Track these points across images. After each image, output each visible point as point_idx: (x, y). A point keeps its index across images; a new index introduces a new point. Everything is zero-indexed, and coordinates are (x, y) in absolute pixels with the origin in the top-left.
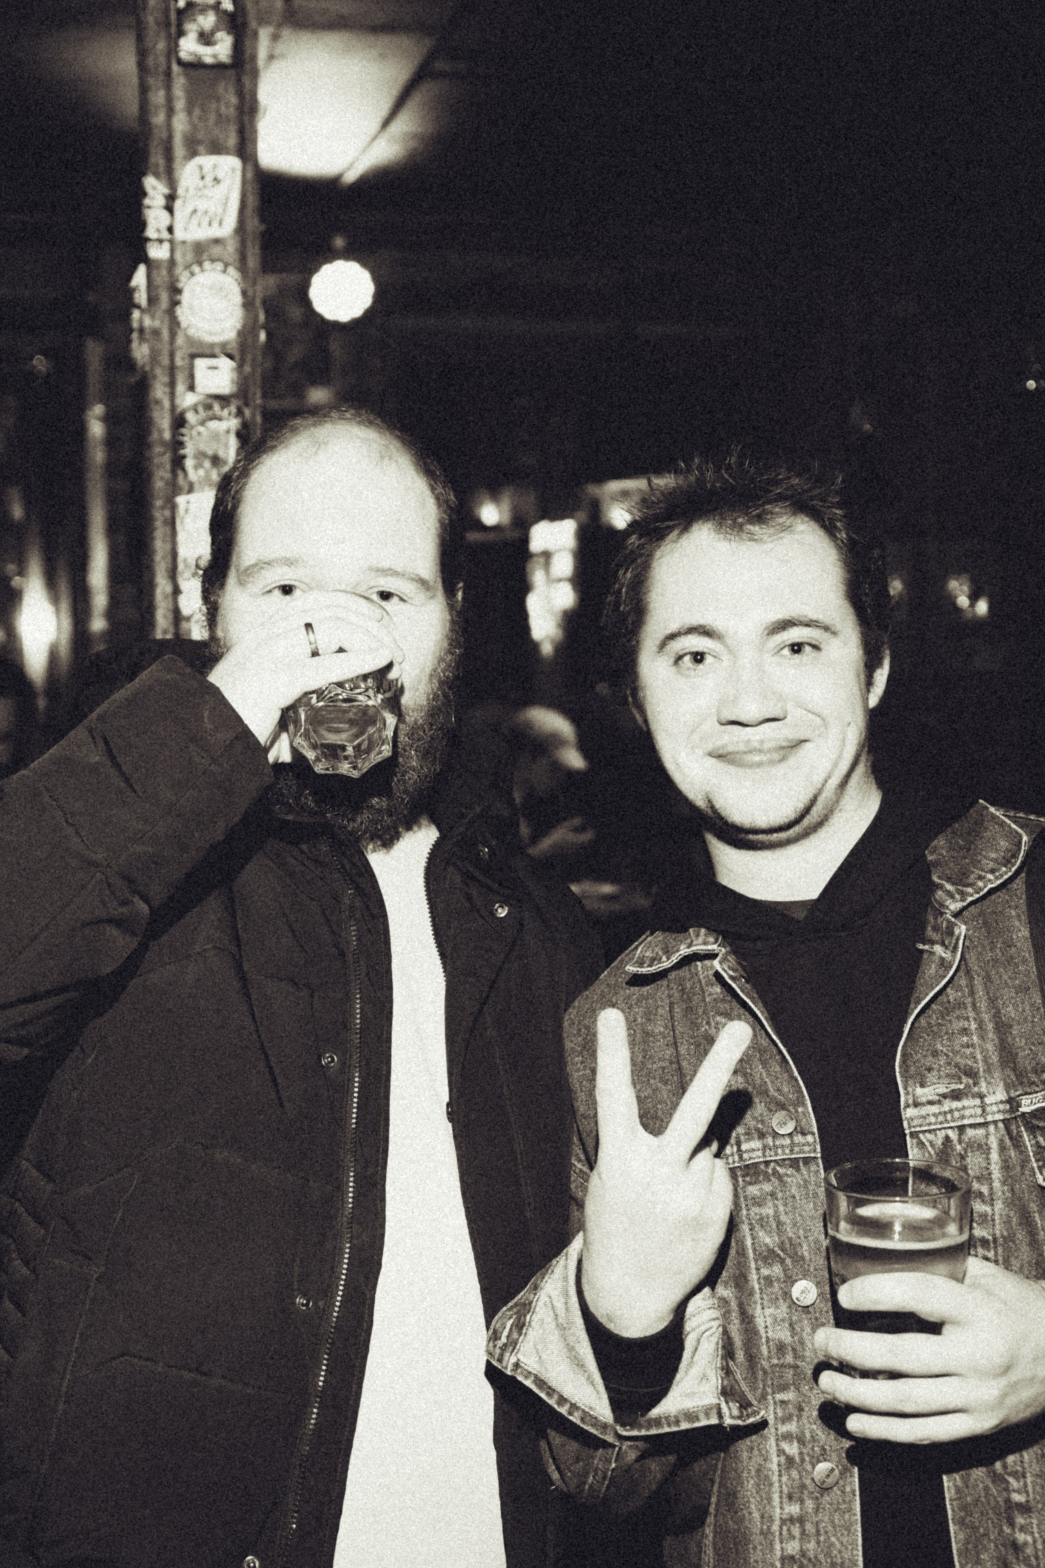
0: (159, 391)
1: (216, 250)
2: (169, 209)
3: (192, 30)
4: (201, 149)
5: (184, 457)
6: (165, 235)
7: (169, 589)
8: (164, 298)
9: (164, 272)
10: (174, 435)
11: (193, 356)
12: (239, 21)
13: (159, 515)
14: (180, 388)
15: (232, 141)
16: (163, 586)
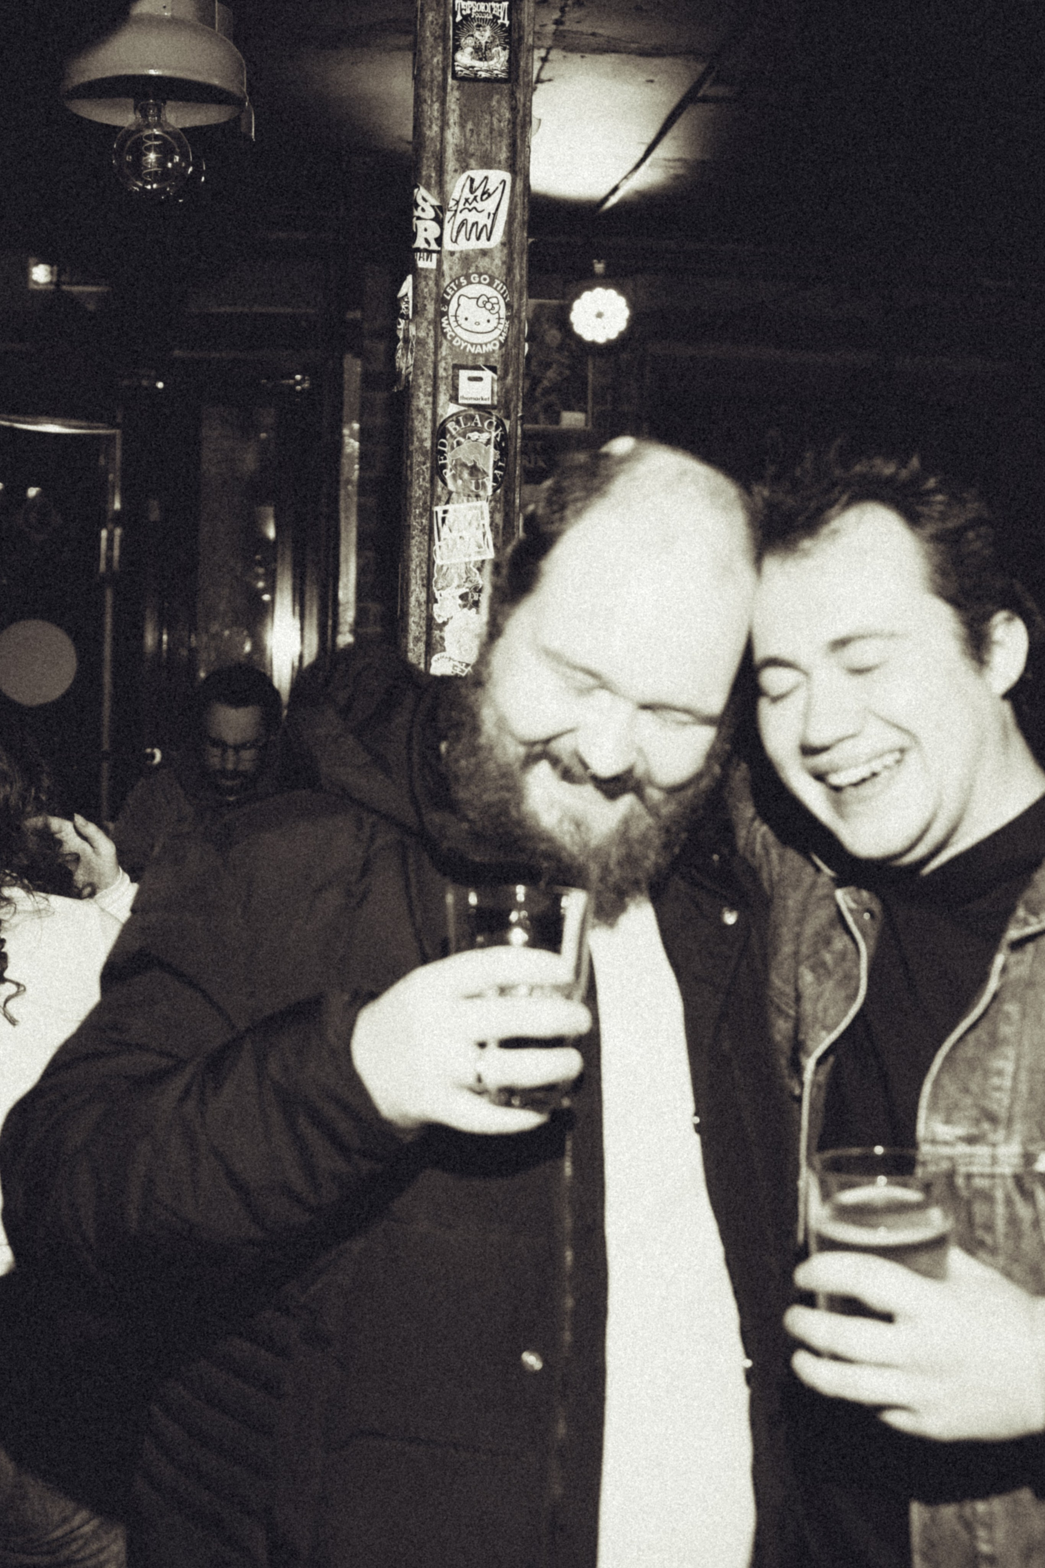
0: (422, 401)
1: (484, 263)
2: (439, 221)
3: (468, 43)
4: (473, 162)
5: (444, 466)
6: (434, 246)
7: (423, 597)
8: (431, 308)
9: (431, 283)
10: (434, 445)
11: (457, 367)
12: (516, 36)
13: (416, 523)
14: (443, 398)
15: (503, 155)
16: (417, 593)
